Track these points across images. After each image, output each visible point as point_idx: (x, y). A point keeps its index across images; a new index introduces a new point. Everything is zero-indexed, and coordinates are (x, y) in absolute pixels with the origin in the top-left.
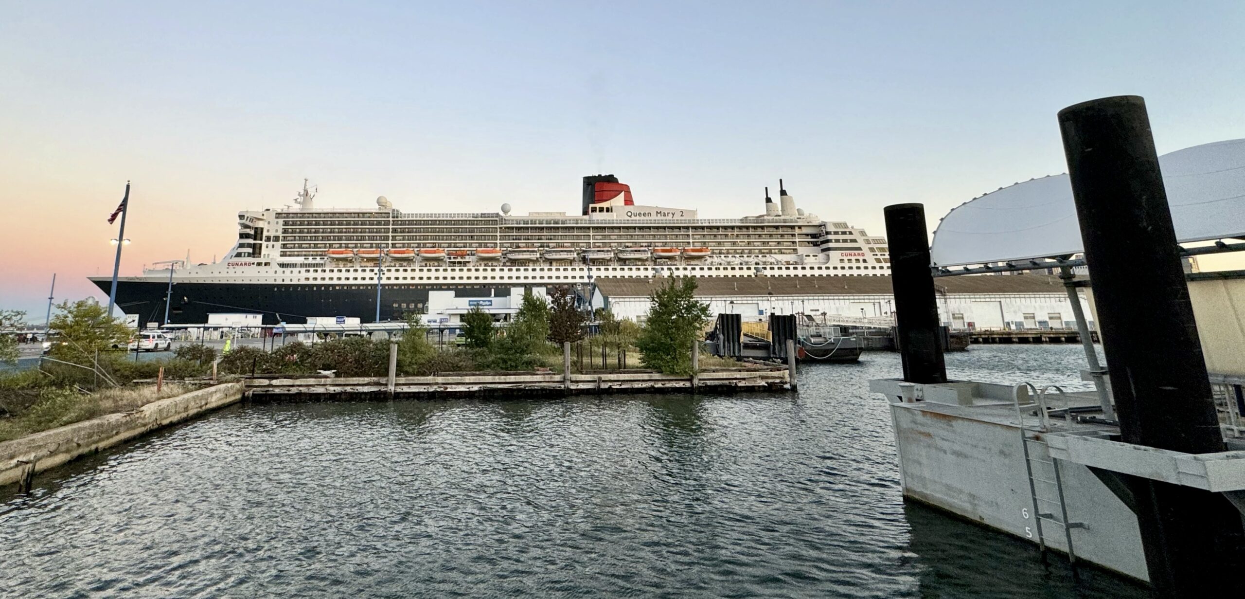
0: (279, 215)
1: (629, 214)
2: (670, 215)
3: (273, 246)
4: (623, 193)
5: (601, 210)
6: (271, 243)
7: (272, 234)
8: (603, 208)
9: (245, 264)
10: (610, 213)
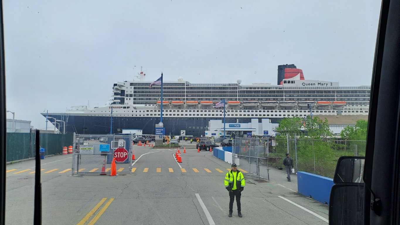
0: (132, 84)
1: (304, 84)
2: (325, 85)
3: (130, 99)
4: (299, 73)
5: (289, 82)
6: (128, 98)
7: (129, 93)
8: (290, 81)
9: (118, 107)
10: (293, 84)
